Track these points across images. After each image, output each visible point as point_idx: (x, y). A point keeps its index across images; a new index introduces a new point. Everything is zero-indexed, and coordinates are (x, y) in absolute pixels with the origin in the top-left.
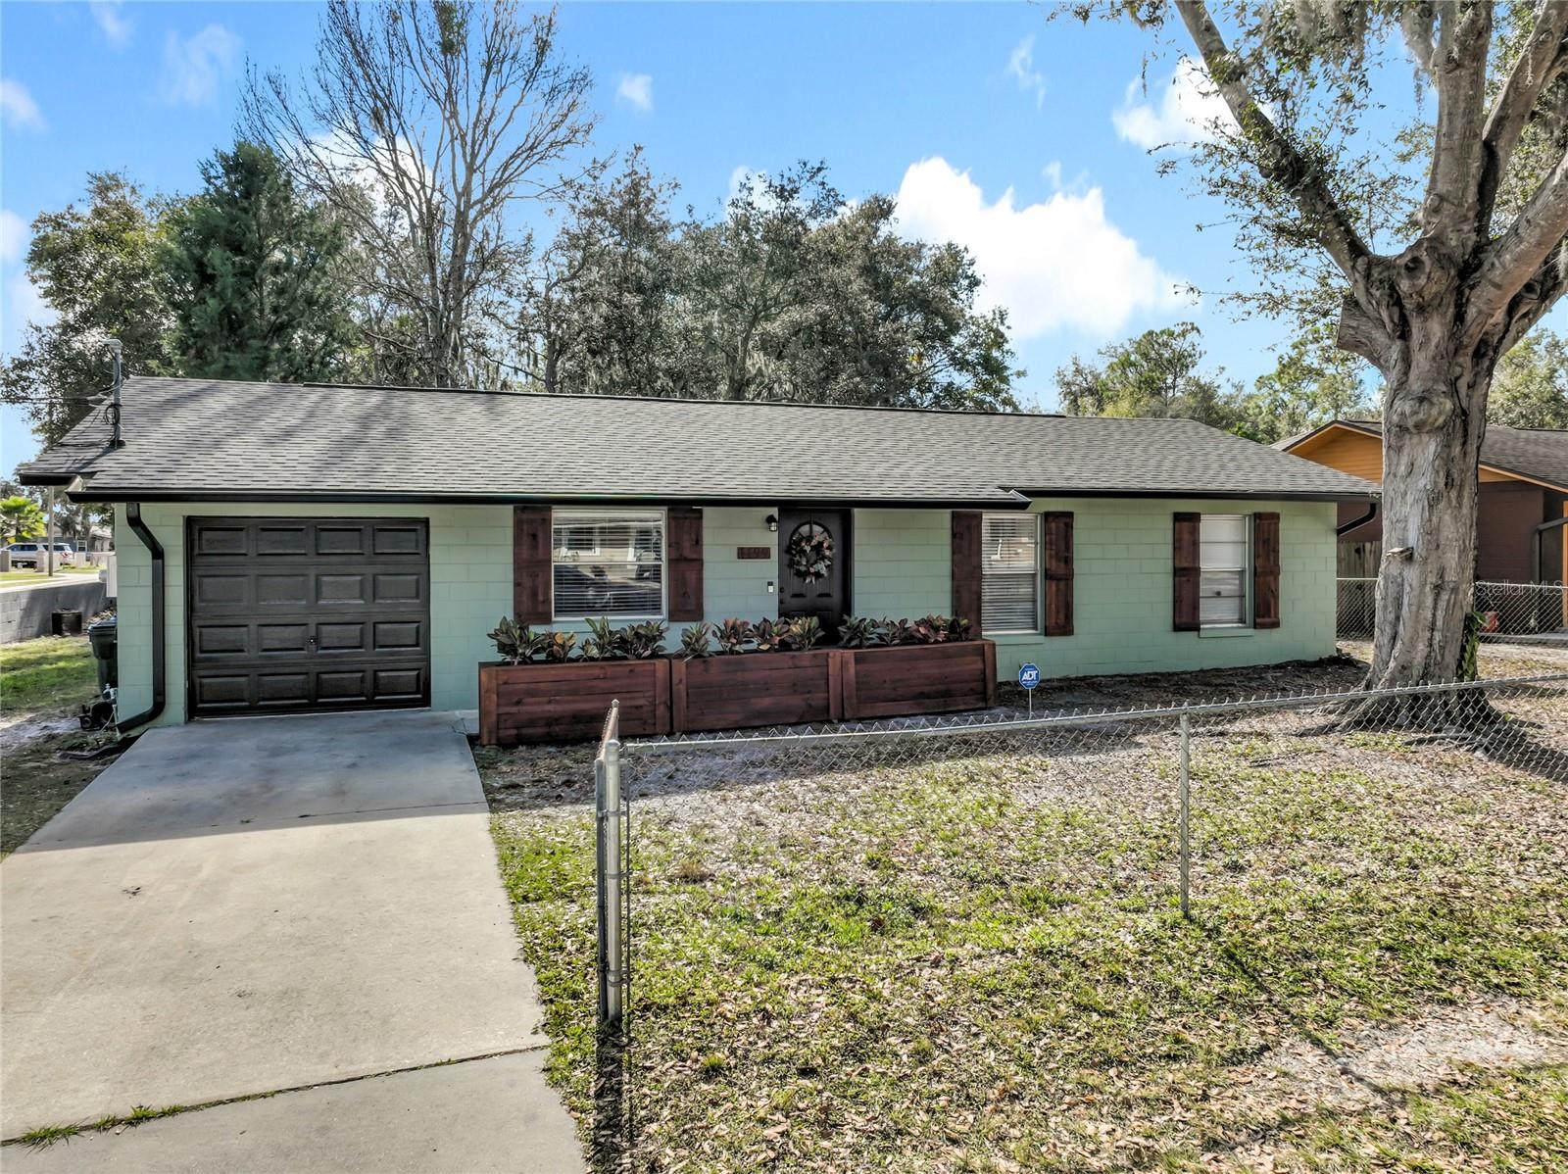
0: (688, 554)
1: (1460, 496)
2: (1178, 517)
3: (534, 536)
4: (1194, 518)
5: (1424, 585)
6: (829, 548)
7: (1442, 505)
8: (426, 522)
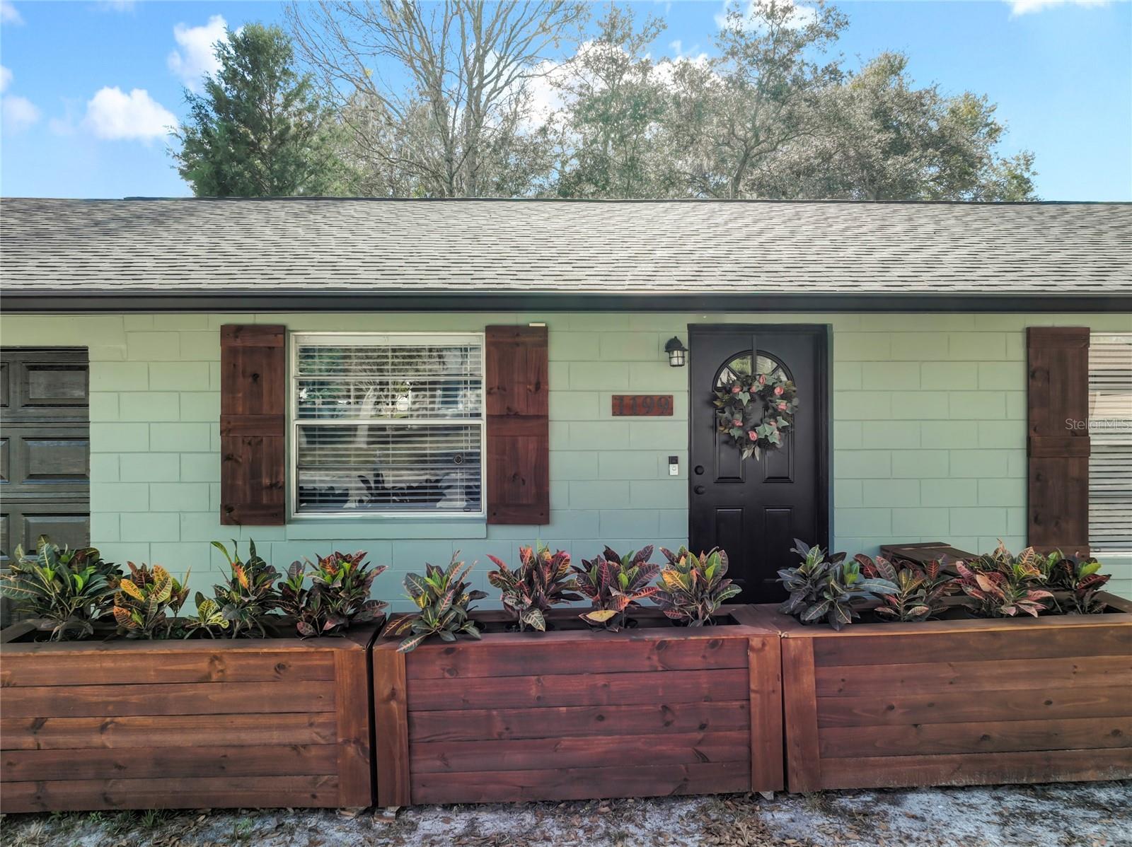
0: (520, 406)
6: (785, 396)
8: (86, 355)
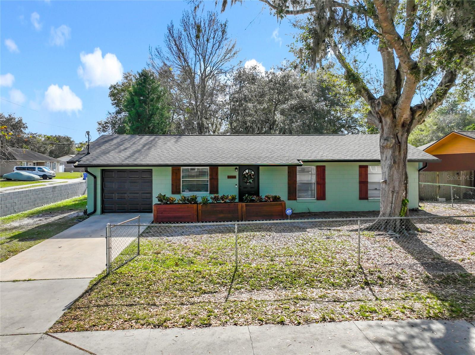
0: (214, 177)
1: (399, 166)
2: (361, 167)
3: (176, 173)
4: (366, 167)
5: (389, 191)
6: (253, 176)
7: (394, 169)
8: (152, 170)
